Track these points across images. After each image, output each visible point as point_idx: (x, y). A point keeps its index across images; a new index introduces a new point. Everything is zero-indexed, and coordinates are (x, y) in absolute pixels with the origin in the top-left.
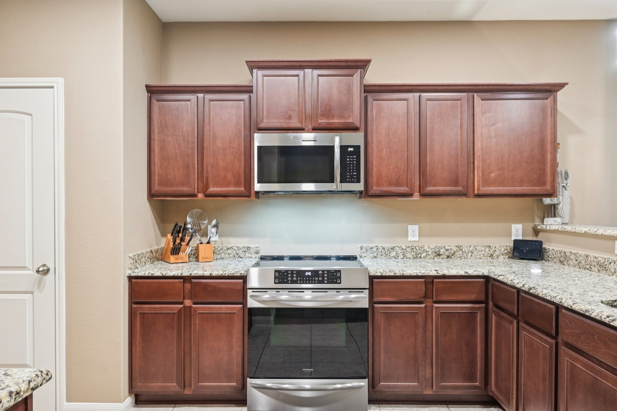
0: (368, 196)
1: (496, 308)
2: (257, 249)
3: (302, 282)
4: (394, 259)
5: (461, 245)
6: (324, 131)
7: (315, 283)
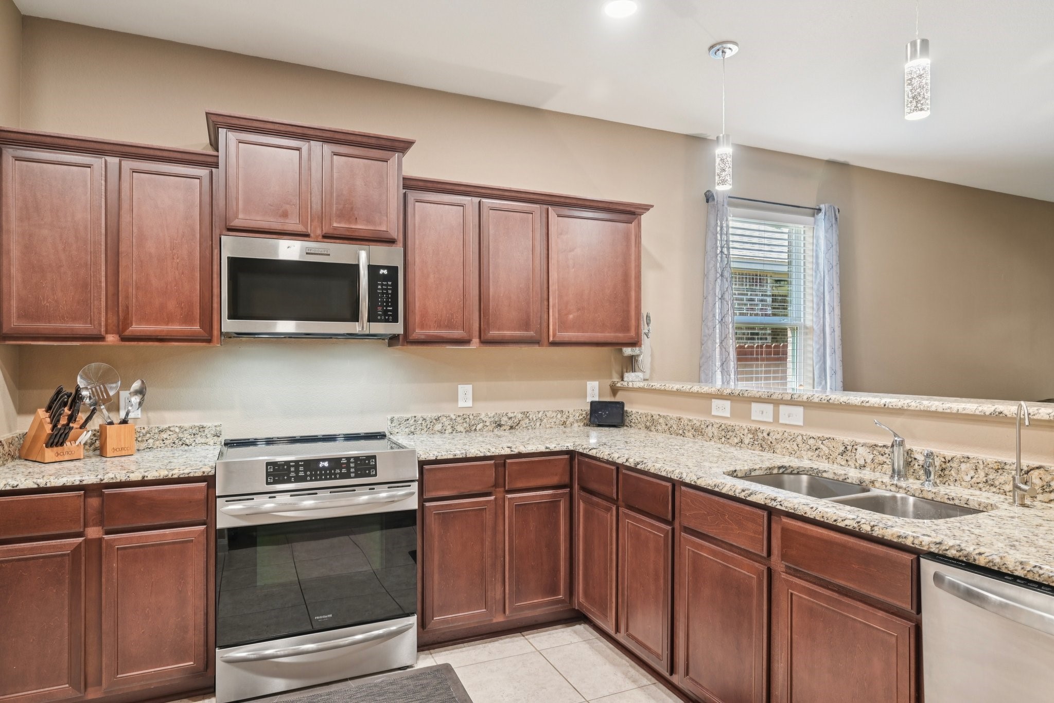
0: (407, 342)
1: (584, 493)
2: (218, 429)
3: (313, 478)
4: (439, 434)
5: (528, 411)
6: (341, 241)
7: (335, 478)
